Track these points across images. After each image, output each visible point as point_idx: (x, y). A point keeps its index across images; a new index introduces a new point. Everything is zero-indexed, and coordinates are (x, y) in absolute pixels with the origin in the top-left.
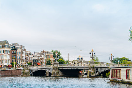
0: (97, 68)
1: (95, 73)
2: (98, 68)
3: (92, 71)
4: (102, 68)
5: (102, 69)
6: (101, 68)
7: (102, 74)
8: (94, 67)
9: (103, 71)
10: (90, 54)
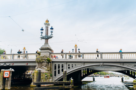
0: (57, 64)
1: (51, 76)
2: (61, 64)
3: (44, 70)
4: (71, 64)
5: (71, 66)
6: (67, 62)
7: (72, 79)
8: (49, 61)
9: (71, 70)
10: (42, 29)
